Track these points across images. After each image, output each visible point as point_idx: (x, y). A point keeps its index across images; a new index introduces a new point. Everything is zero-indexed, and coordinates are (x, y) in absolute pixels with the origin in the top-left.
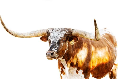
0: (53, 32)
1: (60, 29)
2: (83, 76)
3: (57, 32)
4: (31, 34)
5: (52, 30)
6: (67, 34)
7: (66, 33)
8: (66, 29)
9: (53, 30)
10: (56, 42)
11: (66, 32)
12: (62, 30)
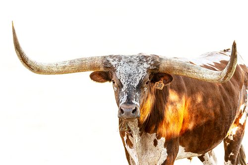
0: (122, 64)
1: (135, 58)
2: (165, 150)
3: (131, 64)
4: (64, 67)
5: (117, 59)
6: (151, 68)
7: (149, 66)
8: (148, 59)
9: (122, 61)
10: (135, 86)
11: (150, 64)
12: (140, 60)
